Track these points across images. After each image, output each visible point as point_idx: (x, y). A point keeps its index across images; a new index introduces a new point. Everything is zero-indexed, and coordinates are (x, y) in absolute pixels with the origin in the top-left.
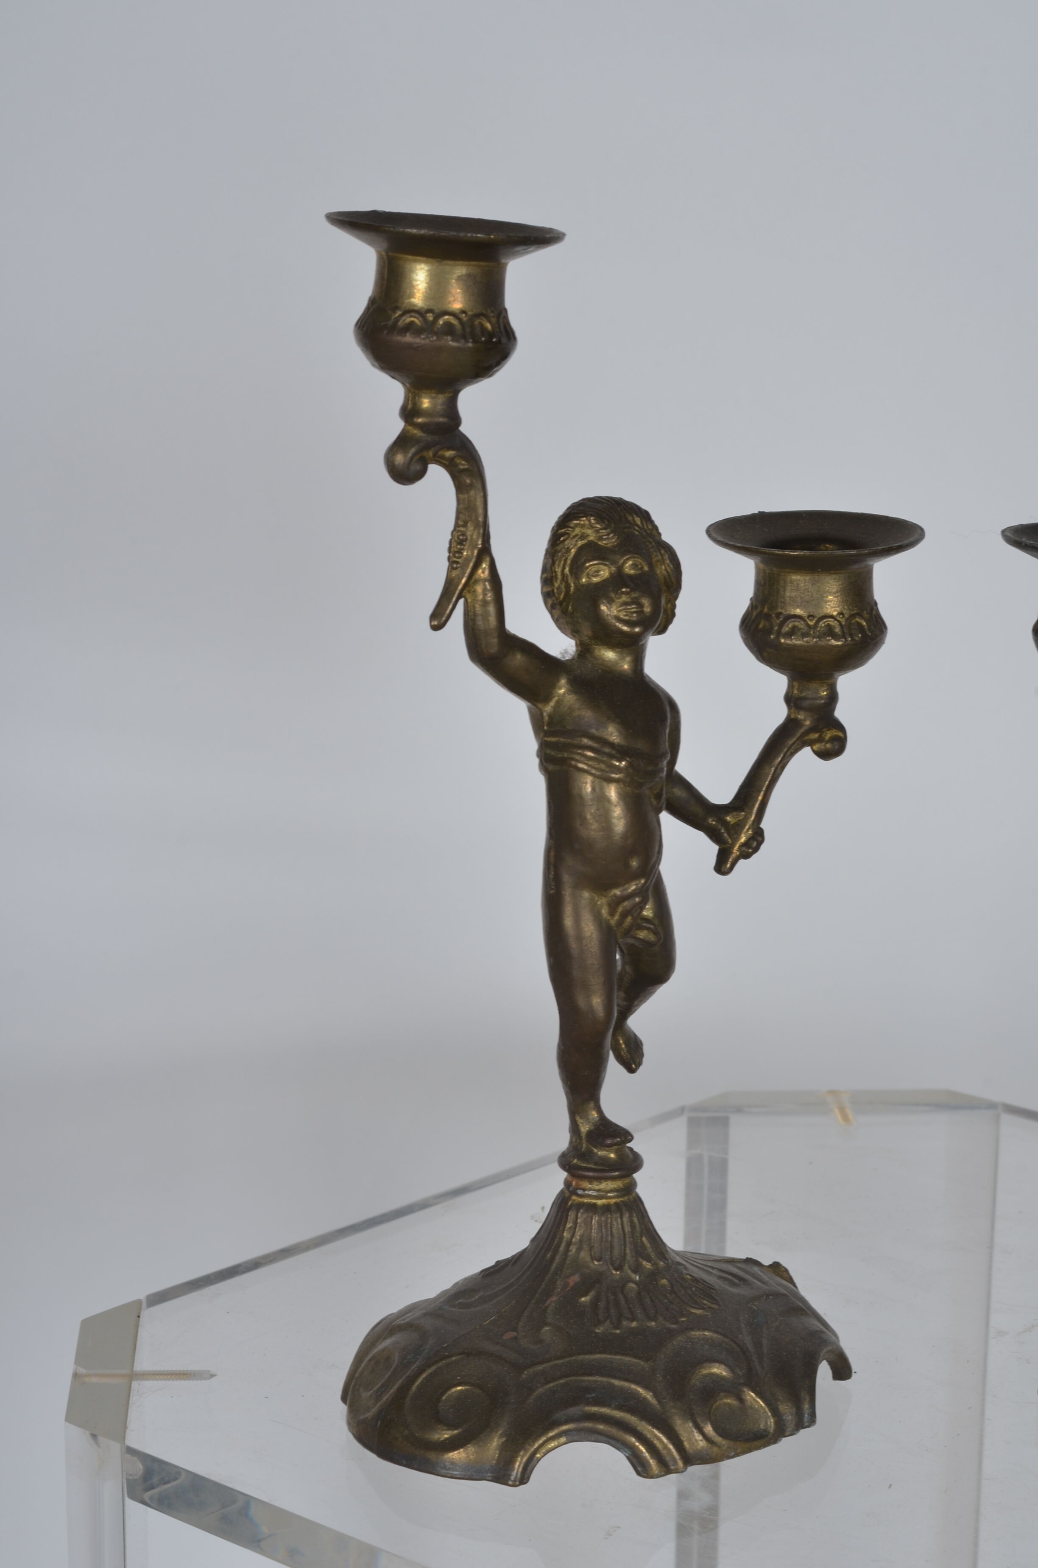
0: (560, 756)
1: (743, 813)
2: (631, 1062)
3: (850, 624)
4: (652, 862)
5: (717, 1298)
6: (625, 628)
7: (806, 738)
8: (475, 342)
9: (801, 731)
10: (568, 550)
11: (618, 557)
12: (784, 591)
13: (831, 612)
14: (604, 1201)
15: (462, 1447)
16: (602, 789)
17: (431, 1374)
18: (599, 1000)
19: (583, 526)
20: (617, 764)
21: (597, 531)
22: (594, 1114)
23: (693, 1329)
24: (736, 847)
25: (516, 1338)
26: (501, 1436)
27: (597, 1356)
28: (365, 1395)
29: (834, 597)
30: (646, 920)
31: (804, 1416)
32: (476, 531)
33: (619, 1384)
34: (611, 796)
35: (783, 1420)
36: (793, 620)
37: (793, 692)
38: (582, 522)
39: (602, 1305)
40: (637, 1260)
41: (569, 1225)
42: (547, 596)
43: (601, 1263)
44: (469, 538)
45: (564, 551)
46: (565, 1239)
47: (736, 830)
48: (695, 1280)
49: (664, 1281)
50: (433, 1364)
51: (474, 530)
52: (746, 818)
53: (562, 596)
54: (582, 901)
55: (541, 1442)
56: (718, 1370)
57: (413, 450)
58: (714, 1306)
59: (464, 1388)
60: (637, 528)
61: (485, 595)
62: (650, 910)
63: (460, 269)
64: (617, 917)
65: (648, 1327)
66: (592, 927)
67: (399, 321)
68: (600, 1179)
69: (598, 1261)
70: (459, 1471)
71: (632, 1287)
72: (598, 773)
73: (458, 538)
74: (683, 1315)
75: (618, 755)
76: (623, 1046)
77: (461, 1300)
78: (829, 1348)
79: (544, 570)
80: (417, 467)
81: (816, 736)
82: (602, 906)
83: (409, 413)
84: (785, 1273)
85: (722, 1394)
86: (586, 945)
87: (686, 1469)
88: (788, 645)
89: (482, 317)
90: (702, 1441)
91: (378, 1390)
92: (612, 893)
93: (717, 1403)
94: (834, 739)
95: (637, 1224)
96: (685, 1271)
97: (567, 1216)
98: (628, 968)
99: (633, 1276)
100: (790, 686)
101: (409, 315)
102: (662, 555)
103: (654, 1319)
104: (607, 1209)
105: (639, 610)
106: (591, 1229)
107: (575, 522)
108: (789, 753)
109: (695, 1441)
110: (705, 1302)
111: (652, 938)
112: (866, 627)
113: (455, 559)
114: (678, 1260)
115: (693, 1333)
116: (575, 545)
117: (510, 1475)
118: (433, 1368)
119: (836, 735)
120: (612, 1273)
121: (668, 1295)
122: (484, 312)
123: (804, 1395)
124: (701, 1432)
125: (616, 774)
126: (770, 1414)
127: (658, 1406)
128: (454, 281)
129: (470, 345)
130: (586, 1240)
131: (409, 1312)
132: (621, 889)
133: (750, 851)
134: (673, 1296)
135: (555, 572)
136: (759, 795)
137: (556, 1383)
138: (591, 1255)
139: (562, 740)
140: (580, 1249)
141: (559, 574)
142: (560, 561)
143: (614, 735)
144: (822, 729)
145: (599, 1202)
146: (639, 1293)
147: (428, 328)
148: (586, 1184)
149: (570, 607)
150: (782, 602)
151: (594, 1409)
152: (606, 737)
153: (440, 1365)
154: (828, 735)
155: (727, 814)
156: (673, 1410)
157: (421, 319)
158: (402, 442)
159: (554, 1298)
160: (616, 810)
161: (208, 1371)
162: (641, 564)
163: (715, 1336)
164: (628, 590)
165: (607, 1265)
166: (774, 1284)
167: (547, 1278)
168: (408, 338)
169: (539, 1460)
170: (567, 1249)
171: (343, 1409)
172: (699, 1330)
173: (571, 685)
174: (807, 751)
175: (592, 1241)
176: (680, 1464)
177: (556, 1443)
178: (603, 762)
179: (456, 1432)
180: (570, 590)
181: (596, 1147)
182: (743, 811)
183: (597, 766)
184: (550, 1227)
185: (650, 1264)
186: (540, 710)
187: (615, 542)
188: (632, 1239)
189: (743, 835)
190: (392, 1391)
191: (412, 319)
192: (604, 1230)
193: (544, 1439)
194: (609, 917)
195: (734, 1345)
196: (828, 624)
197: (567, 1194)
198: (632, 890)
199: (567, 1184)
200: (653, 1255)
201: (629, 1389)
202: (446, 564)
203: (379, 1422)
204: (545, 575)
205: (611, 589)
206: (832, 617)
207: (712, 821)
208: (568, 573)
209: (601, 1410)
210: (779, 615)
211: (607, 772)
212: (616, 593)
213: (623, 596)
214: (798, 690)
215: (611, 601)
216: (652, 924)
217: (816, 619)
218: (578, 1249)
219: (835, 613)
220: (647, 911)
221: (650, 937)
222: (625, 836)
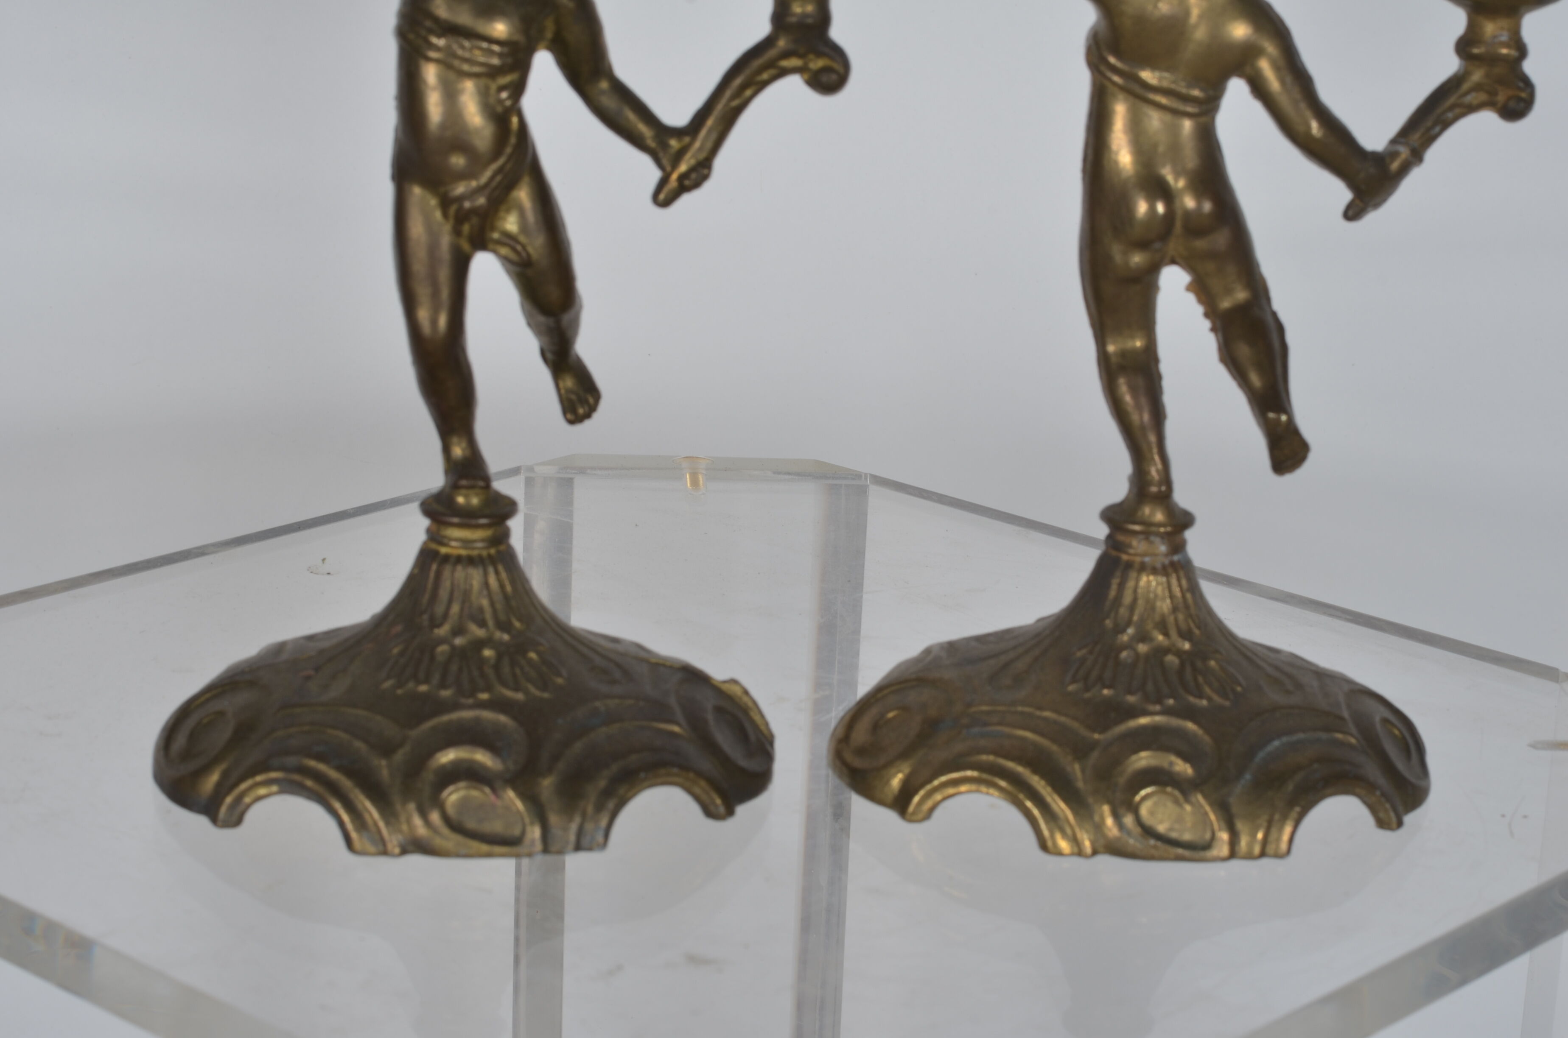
1: (687, 139)
20: (436, 41)
23: (487, 708)
24: (675, 177)
30: (508, 235)
47: (679, 156)
54: (412, 197)
62: (514, 225)
65: (436, 694)
68: (464, 527)
71: (445, 649)
75: (438, 32)
86: (413, 249)
92: (441, 193)
111: (515, 257)
115: (483, 712)
125: (434, 53)
136: (709, 121)
143: (441, 9)
146: (449, 658)
148: (447, 532)
151: (311, 763)
160: (432, 94)
189: (683, 164)
193: (252, 781)
194: (444, 221)
198: (460, 192)
209: (318, 766)
216: (516, 241)
220: (511, 224)
221: (512, 256)
222: (443, 126)
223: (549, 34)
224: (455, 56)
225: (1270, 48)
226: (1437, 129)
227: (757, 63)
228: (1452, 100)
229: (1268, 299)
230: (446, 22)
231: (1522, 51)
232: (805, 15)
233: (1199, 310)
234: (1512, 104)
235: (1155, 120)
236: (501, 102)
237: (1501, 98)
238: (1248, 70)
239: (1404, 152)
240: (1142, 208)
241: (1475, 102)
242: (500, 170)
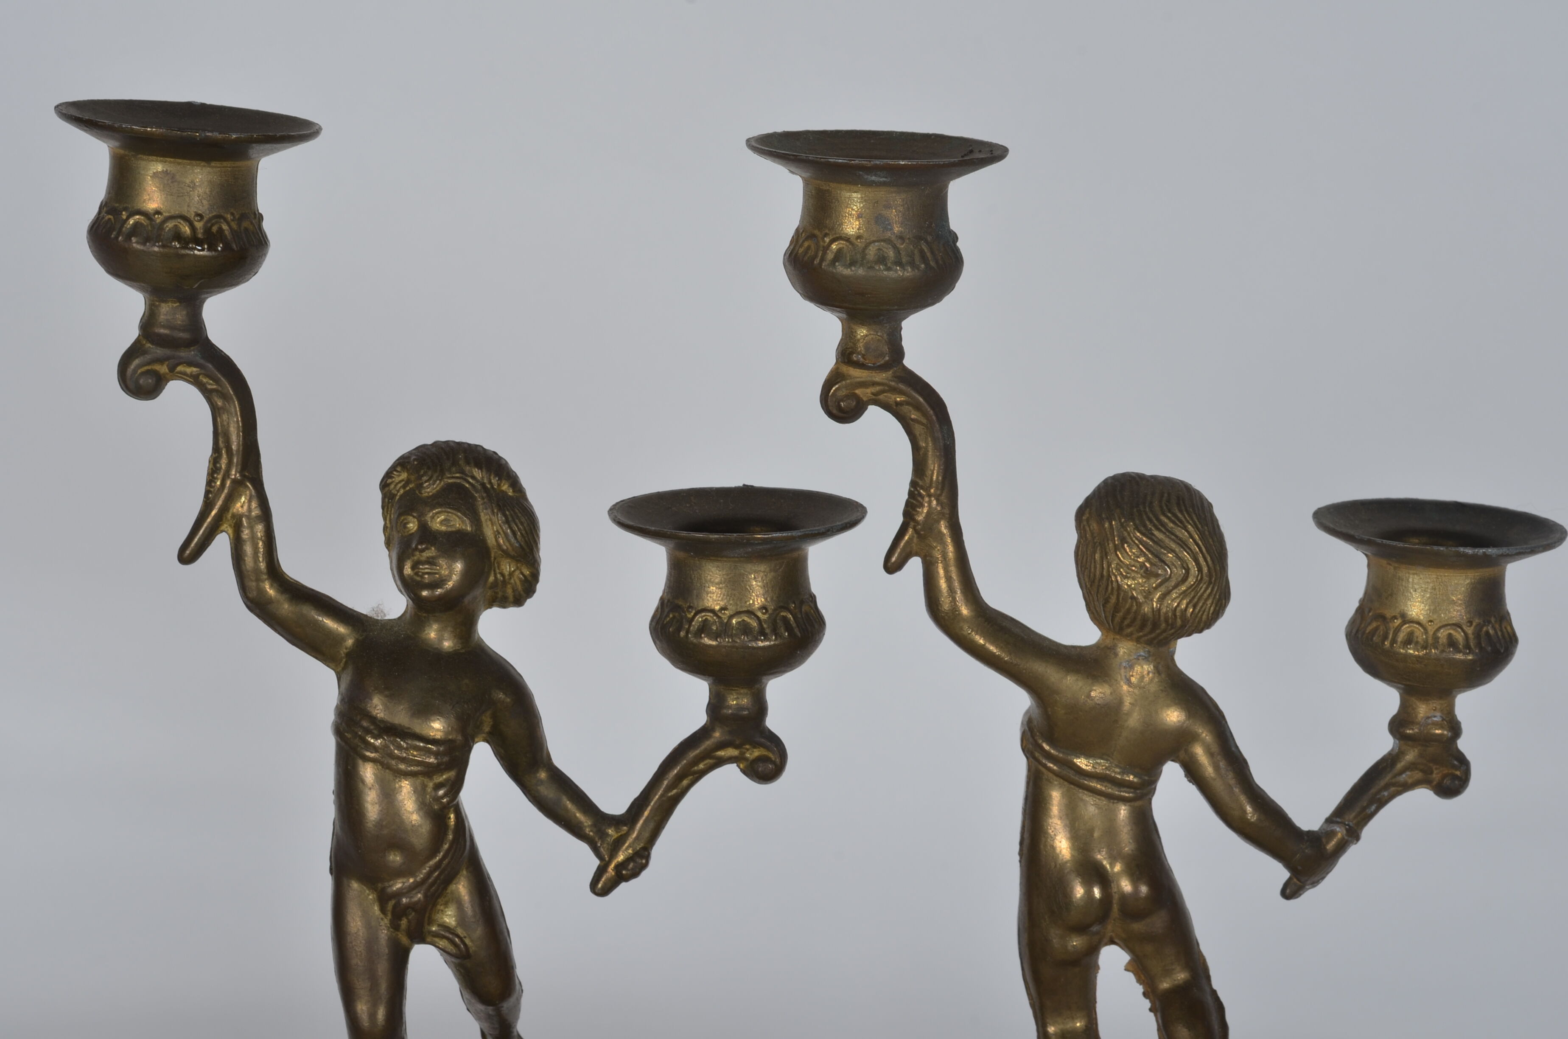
1: (625, 828)
10: (393, 497)
11: (428, 509)
13: (713, 606)
20: (372, 741)
21: (419, 478)
24: (612, 865)
29: (716, 588)
30: (446, 928)
32: (228, 460)
34: (366, 776)
47: (615, 845)
51: (227, 458)
54: (350, 891)
60: (470, 480)
62: (452, 918)
64: (389, 917)
75: (376, 732)
81: (745, 752)
82: (374, 900)
83: (147, 323)
86: (351, 942)
92: (379, 888)
102: (494, 514)
105: (434, 571)
111: (453, 950)
116: (399, 492)
119: (772, 755)
125: (372, 753)
128: (149, 177)
132: (386, 884)
136: (645, 812)
143: (378, 708)
144: (750, 744)
152: (368, 709)
154: (755, 753)
160: (369, 793)
162: (456, 520)
164: (425, 547)
187: (431, 492)
189: (621, 853)
194: (382, 916)
196: (706, 619)
198: (397, 889)
206: (713, 611)
211: (362, 748)
212: (415, 550)
213: (418, 553)
216: (453, 934)
219: (717, 608)
220: (449, 917)
221: (450, 948)
222: (379, 824)
223: (487, 729)
224: (392, 756)
225: (1206, 735)
226: (1373, 808)
227: (692, 754)
228: (1387, 779)
229: (1208, 978)
230: (382, 721)
231: (1455, 729)
232: (740, 708)
233: (1140, 989)
234: (1447, 782)
235: (1091, 807)
236: (438, 799)
237: (1436, 776)
238: (1182, 754)
239: (1340, 832)
240: (1079, 891)
241: (1410, 781)
242: (437, 866)
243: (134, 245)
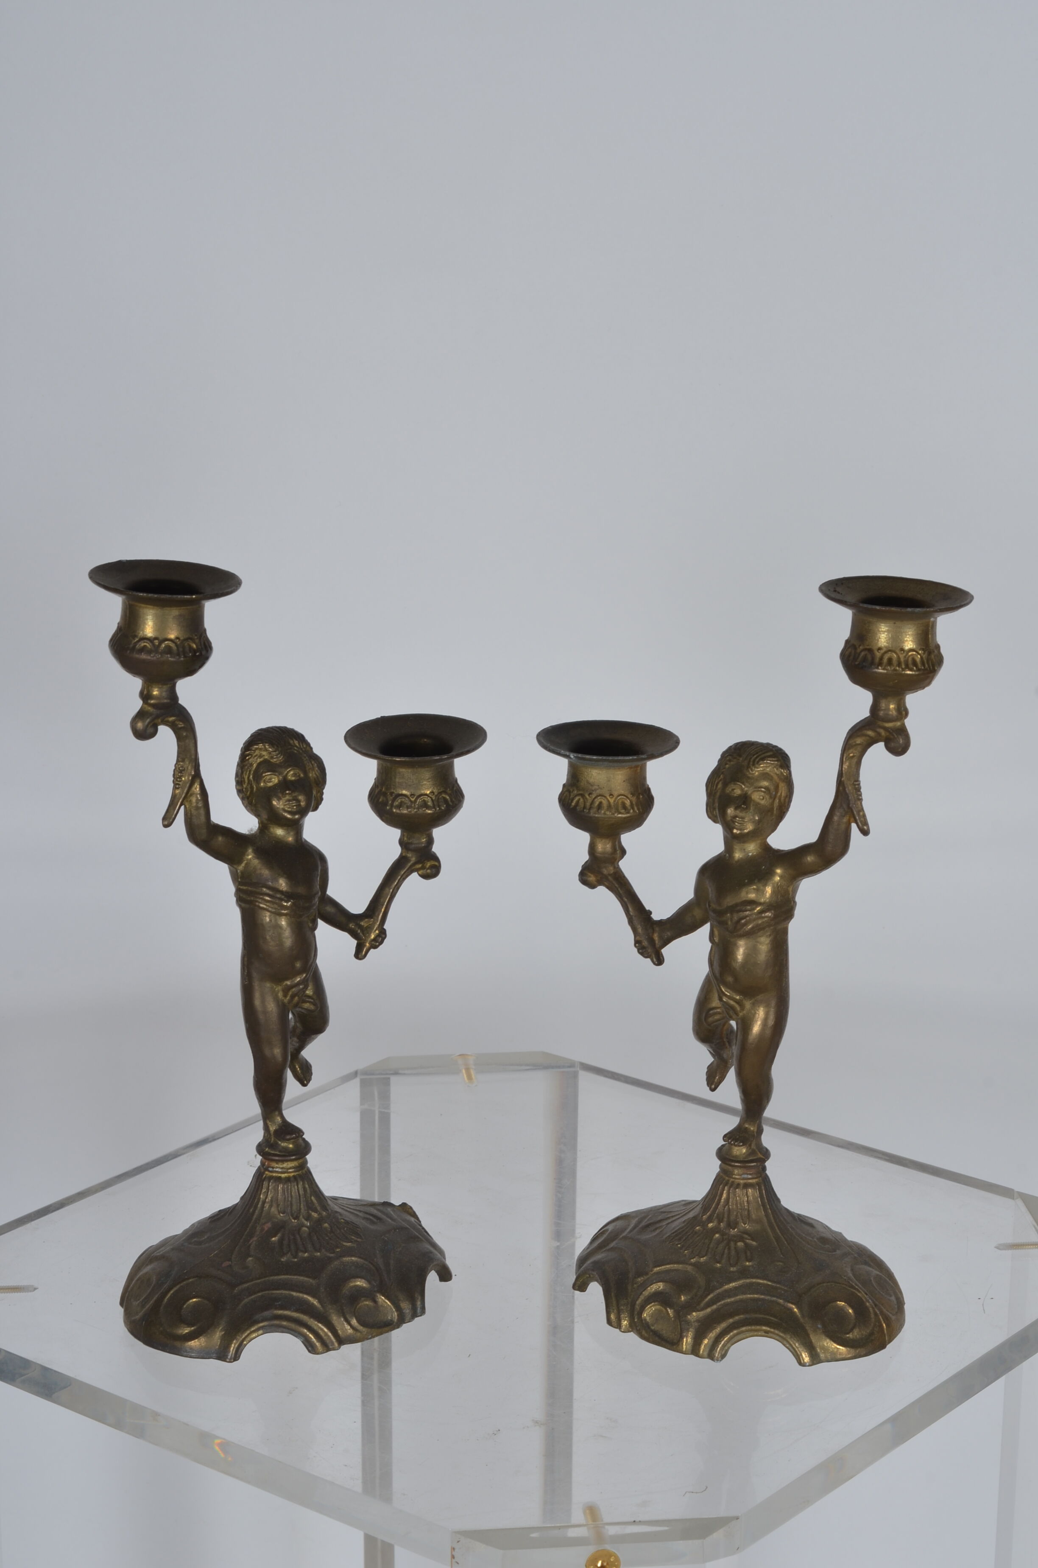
0: (249, 899)
1: (372, 920)
2: (304, 1079)
3: (438, 799)
4: (310, 963)
5: (361, 1234)
6: (289, 816)
7: (414, 868)
8: (185, 657)
9: (409, 864)
10: (251, 765)
11: (283, 769)
12: (395, 778)
13: (426, 792)
14: (286, 1175)
15: (196, 1338)
16: (276, 920)
17: (176, 1291)
18: (278, 1051)
19: (261, 749)
20: (285, 904)
21: (270, 753)
22: (279, 1119)
23: (344, 1256)
24: (368, 942)
25: (230, 1266)
26: (222, 1330)
27: (282, 1277)
28: (135, 1303)
29: (427, 782)
30: (309, 997)
31: (417, 1310)
32: (190, 764)
33: (296, 1295)
34: (283, 923)
35: (403, 1313)
36: (401, 797)
37: (404, 839)
38: (260, 747)
39: (285, 1242)
40: (308, 1212)
41: (263, 1191)
42: (239, 791)
43: (285, 1215)
44: (186, 769)
45: (248, 765)
46: (261, 1200)
47: (367, 930)
48: (347, 1222)
49: (326, 1225)
50: (178, 1284)
51: (189, 763)
52: (374, 923)
53: (248, 793)
54: (266, 989)
55: (246, 1334)
56: (360, 1283)
57: (148, 720)
58: (358, 1240)
59: (197, 1300)
60: (296, 748)
61: (197, 803)
62: (309, 990)
63: (175, 612)
64: (288, 998)
65: (315, 1256)
66: (272, 1005)
67: (136, 646)
68: (283, 1161)
69: (282, 1213)
70: (195, 1353)
71: (304, 1230)
72: (274, 910)
73: (179, 769)
74: (337, 1247)
75: (286, 899)
76: (298, 1069)
77: (195, 1239)
78: (435, 1263)
79: (237, 775)
80: (150, 730)
81: (420, 866)
82: (278, 991)
83: (145, 696)
84: (410, 1210)
85: (363, 1299)
87: (340, 1348)
88: (397, 813)
89: (189, 640)
90: (350, 1329)
91: (143, 1301)
92: (285, 984)
93: (360, 1305)
94: (432, 867)
95: (308, 1189)
96: (340, 1217)
97: (263, 1184)
98: (298, 1024)
99: (306, 1222)
100: (402, 835)
101: (142, 641)
102: (312, 765)
103: (319, 1251)
104: (288, 1180)
105: (297, 804)
106: (278, 1194)
107: (255, 747)
108: (401, 879)
109: (345, 1329)
110: (353, 1237)
111: (312, 1007)
112: (449, 799)
113: (177, 782)
114: (335, 1210)
115: (344, 1259)
116: (256, 762)
117: (227, 1356)
118: (178, 1287)
119: (433, 864)
120: (292, 1221)
121: (329, 1234)
122: (191, 636)
123: (417, 1296)
124: (349, 1324)
125: (285, 910)
126: (394, 1310)
127: (321, 1308)
128: (171, 619)
129: (182, 659)
130: (274, 1200)
131: (162, 1247)
132: (290, 981)
133: (377, 944)
134: (332, 1234)
135: (244, 778)
136: (382, 908)
137: (255, 1296)
138: (278, 1210)
139: (249, 888)
140: (271, 1206)
141: (246, 779)
142: (247, 772)
143: (284, 885)
144: (424, 861)
145: (283, 1176)
146: (310, 1234)
147: (156, 649)
148: (274, 1164)
149: (254, 801)
150: (394, 785)
151: (280, 1312)
152: (277, 887)
153: (182, 1284)
154: (428, 864)
155: (362, 920)
156: (331, 1311)
157: (151, 644)
158: (141, 715)
159: (255, 1239)
160: (286, 931)
161: (33, 1286)
162: (298, 773)
163: (359, 1260)
164: (290, 792)
165: (289, 1216)
166: (400, 1221)
167: (250, 1225)
168: (143, 656)
169: (246, 1345)
170: (263, 1206)
171: (121, 1311)
172: (348, 1256)
173: (255, 853)
174: (415, 876)
175: (279, 1200)
176: (336, 1345)
177: (256, 1334)
178: (276, 903)
179: (193, 1328)
180: (253, 790)
181: (280, 1141)
182: (372, 918)
183: (272, 906)
184: (252, 1191)
185: (316, 1214)
186: (235, 868)
187: (282, 759)
188: (304, 1199)
190: (151, 1302)
191: (145, 644)
192: (286, 1194)
193: (248, 1332)
194: (283, 998)
195: (371, 1266)
196: (424, 799)
197: (262, 1170)
198: (299, 980)
199: (262, 1164)
200: (319, 1208)
201: (303, 1298)
202: (172, 785)
203: (144, 1322)
204: (237, 779)
205: (279, 791)
206: (426, 795)
207: (352, 926)
208: (252, 779)
209: (284, 1313)
210: (392, 793)
211: (279, 910)
212: (283, 794)
213: (287, 796)
214: (407, 837)
215: (279, 799)
216: (312, 999)
217: (415, 797)
218: (269, 1206)
219: (428, 792)
232: (420, 843)
243: (170, 659)
